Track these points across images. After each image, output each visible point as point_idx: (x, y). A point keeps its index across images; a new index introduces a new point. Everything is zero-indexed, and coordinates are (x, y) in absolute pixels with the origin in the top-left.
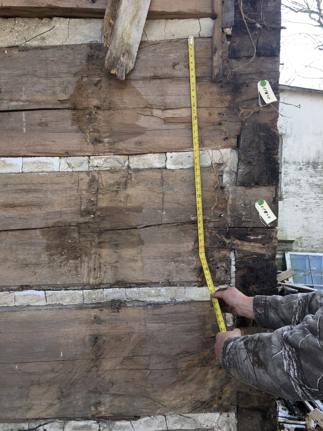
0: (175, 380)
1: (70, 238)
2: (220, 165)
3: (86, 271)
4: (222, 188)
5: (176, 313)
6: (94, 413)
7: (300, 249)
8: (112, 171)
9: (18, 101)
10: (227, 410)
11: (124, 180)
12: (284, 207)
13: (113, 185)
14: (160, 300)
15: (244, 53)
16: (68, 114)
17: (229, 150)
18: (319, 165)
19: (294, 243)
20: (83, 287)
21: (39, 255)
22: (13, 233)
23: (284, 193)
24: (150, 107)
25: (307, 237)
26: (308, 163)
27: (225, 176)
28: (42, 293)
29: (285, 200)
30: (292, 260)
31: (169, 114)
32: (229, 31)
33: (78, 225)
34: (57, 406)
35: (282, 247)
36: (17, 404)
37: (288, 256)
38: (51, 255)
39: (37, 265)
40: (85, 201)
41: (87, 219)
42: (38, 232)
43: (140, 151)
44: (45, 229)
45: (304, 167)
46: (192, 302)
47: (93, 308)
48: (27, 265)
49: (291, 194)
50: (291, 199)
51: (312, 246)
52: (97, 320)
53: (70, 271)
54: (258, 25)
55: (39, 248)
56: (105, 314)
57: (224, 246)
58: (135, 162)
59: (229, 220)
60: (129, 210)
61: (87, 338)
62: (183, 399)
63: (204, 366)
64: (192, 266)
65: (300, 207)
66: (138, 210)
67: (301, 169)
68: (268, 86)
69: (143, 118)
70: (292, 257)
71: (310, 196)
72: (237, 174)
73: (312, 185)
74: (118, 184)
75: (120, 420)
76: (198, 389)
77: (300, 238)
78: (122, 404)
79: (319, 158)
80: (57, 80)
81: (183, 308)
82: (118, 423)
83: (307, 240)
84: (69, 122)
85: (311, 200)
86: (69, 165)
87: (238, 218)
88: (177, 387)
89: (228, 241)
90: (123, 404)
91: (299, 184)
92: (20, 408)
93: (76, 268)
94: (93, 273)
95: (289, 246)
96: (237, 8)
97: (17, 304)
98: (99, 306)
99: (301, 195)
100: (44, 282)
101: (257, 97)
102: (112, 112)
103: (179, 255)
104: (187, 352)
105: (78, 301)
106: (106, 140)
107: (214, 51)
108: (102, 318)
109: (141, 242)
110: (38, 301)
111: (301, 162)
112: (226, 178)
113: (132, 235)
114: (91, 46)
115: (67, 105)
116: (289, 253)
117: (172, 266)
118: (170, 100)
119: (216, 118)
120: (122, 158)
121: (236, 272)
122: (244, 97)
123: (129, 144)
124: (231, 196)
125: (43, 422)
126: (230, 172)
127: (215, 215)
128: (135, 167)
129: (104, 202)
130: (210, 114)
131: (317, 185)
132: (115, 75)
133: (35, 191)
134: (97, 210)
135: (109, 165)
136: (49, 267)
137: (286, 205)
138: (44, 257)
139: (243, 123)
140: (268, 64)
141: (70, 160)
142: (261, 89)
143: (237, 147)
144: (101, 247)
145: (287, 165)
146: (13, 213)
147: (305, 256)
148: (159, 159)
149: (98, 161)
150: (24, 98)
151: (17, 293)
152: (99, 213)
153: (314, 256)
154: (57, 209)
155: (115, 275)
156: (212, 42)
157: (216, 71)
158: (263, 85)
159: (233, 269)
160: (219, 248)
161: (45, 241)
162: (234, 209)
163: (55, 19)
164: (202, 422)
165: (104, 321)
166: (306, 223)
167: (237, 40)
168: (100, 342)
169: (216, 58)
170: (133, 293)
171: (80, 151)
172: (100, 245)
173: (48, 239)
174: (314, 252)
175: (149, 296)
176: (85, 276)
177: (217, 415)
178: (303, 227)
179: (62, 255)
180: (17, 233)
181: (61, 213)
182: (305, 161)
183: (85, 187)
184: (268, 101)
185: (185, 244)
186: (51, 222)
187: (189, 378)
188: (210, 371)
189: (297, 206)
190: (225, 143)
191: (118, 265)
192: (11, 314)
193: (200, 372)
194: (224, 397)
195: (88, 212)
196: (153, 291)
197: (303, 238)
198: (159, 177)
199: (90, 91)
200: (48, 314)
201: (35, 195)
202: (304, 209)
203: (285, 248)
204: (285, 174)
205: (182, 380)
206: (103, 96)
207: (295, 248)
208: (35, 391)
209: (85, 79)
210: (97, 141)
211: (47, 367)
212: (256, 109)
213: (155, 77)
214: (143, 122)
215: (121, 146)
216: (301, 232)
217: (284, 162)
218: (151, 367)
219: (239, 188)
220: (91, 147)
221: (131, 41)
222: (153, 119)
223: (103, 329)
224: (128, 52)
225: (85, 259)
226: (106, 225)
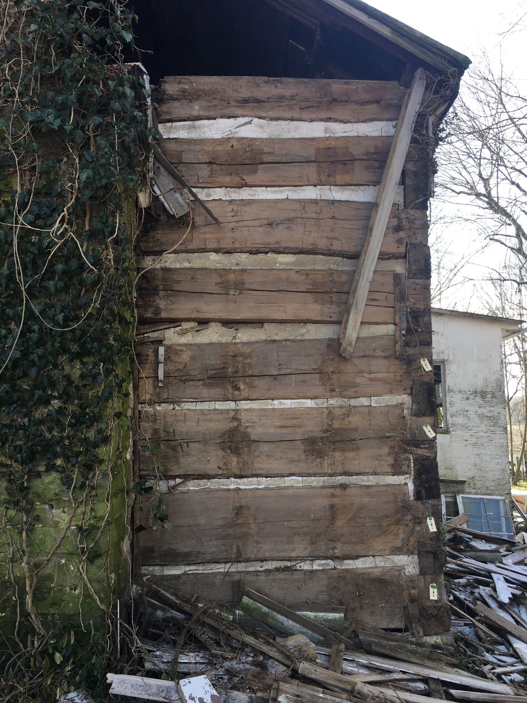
0: (380, 533)
1: (318, 446)
2: (401, 404)
3: (326, 466)
4: (404, 417)
5: (379, 491)
6: (331, 554)
7: (473, 491)
8: (341, 407)
9: (290, 369)
10: (412, 553)
11: (347, 412)
12: (451, 441)
13: (342, 415)
14: (370, 484)
15: (412, 344)
16: (317, 376)
17: (407, 396)
18: (488, 395)
19: (466, 484)
20: (324, 475)
21: (300, 456)
22: (285, 442)
23: (450, 425)
24: (362, 372)
25: (480, 477)
26: (475, 392)
27: (405, 410)
28: (300, 478)
29: (452, 433)
30: (464, 504)
31: (373, 376)
32: (404, 332)
33: (322, 438)
34: (310, 549)
35: (452, 488)
36: (286, 547)
37: (459, 499)
38: (307, 455)
39: (299, 461)
40: (325, 424)
41: (326, 435)
42: (299, 442)
43: (356, 396)
44: (304, 441)
45: (471, 396)
46: (388, 485)
47: (330, 488)
48: (293, 461)
49: (458, 427)
50: (459, 433)
51: (487, 487)
52: (333, 496)
53: (317, 465)
54: (420, 330)
55: (300, 451)
56: (338, 492)
57: (406, 451)
58: (353, 402)
59: (408, 436)
60: (350, 429)
61: (327, 507)
62: (385, 545)
63: (397, 524)
64: (389, 463)
65: (470, 442)
66: (356, 429)
67: (468, 399)
68: (426, 361)
69: (358, 378)
70: (465, 500)
71: (480, 429)
72: (412, 409)
73: (481, 417)
74: (344, 414)
75: (346, 559)
76: (394, 539)
77: (473, 478)
78: (347, 549)
79: (487, 386)
80: (311, 358)
81: (384, 489)
82: (346, 561)
83: (481, 481)
84: (318, 380)
85: (482, 434)
86: (316, 403)
87: (413, 435)
88: (381, 538)
89: (408, 448)
90: (349, 549)
91: (466, 416)
92: (287, 549)
93: (321, 463)
94: (330, 466)
95: (460, 487)
96: (408, 321)
97: (285, 485)
98: (333, 487)
99: (470, 428)
100: (302, 471)
101: (421, 367)
102: (340, 374)
103: (380, 456)
104: (387, 516)
105: (321, 484)
106: (337, 390)
107: (396, 343)
108: (336, 494)
109: (358, 449)
110: (298, 483)
111: (467, 390)
112: (406, 412)
113: (353, 444)
114: (329, 339)
115: (317, 371)
116: (461, 495)
117: (377, 463)
118: (373, 368)
119: (398, 378)
120: (345, 400)
121: (414, 467)
122: (414, 367)
123: (350, 392)
124: (409, 422)
125: (299, 562)
126: (408, 408)
127: (400, 433)
128: (353, 405)
129: (336, 425)
130: (395, 376)
131: (487, 417)
132: (344, 356)
133: (298, 418)
134: (332, 429)
135: (338, 404)
136: (306, 462)
137: (453, 439)
138: (303, 457)
139: (414, 381)
140: (426, 349)
141: (317, 401)
142: (422, 362)
143: (411, 394)
144: (335, 451)
145: (452, 394)
146: (285, 431)
147: (480, 499)
148: (367, 400)
149: (332, 402)
150: (293, 367)
151: (286, 478)
152: (333, 431)
153: (490, 500)
154: (310, 429)
155: (343, 468)
156: (395, 338)
157: (398, 353)
158: (424, 360)
159: (412, 465)
160: (403, 452)
161: (303, 447)
162: (411, 429)
163: (308, 324)
164: (397, 561)
165: (337, 496)
166: (478, 461)
167: (409, 337)
168: (335, 509)
169: (397, 346)
170: (353, 479)
171: (323, 396)
172: (334, 450)
173: (305, 446)
174: (489, 494)
175: (363, 481)
176: (326, 468)
177: (406, 557)
178: (475, 465)
179: (313, 455)
180: (288, 442)
181: (312, 431)
182: (471, 390)
183: (325, 416)
184: (427, 370)
185: (384, 450)
186: (306, 436)
187: (389, 532)
188: (401, 527)
189: (466, 440)
190: (404, 392)
191: (344, 462)
192: (283, 491)
193: (395, 528)
194: (410, 544)
195: (327, 431)
196: (365, 478)
197: (477, 478)
198: (367, 411)
199: (328, 363)
200: (304, 492)
201: (298, 420)
202: (475, 444)
203: (455, 489)
204: (450, 404)
205: (384, 533)
206: (335, 366)
207: (467, 490)
208: (297, 539)
209: (326, 357)
210: (333, 390)
211: (303, 524)
212: (421, 374)
213: (364, 356)
214: (358, 380)
215: (346, 393)
216: (472, 470)
217: (449, 390)
218: (365, 525)
219: (413, 417)
220: (329, 394)
221: (352, 338)
222: (364, 378)
223: (336, 501)
224: (351, 344)
225: (326, 458)
226: (338, 438)
